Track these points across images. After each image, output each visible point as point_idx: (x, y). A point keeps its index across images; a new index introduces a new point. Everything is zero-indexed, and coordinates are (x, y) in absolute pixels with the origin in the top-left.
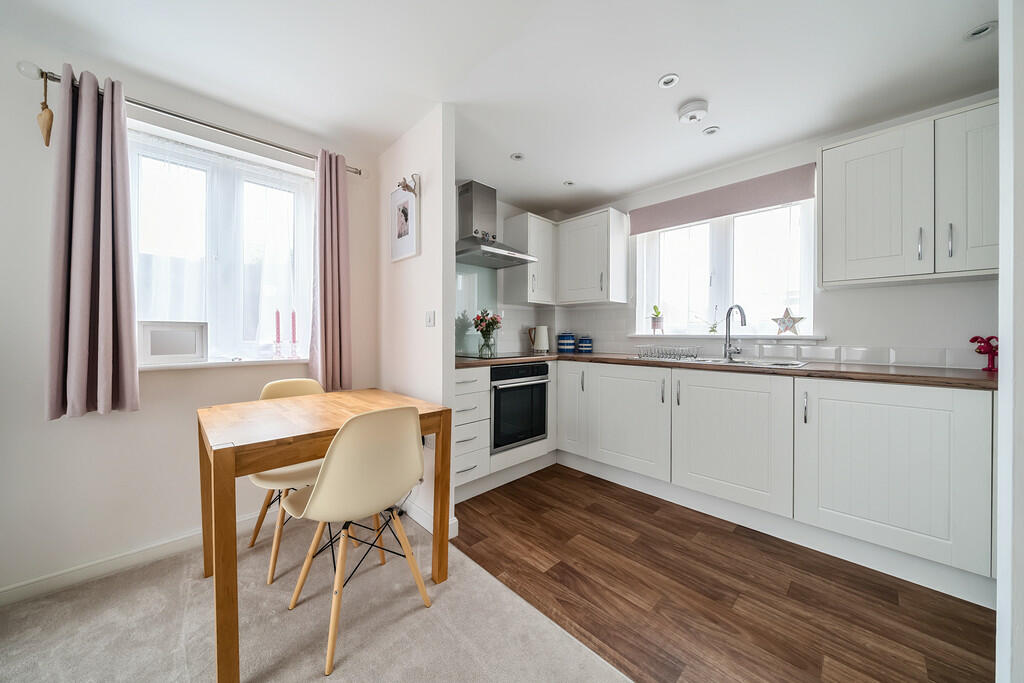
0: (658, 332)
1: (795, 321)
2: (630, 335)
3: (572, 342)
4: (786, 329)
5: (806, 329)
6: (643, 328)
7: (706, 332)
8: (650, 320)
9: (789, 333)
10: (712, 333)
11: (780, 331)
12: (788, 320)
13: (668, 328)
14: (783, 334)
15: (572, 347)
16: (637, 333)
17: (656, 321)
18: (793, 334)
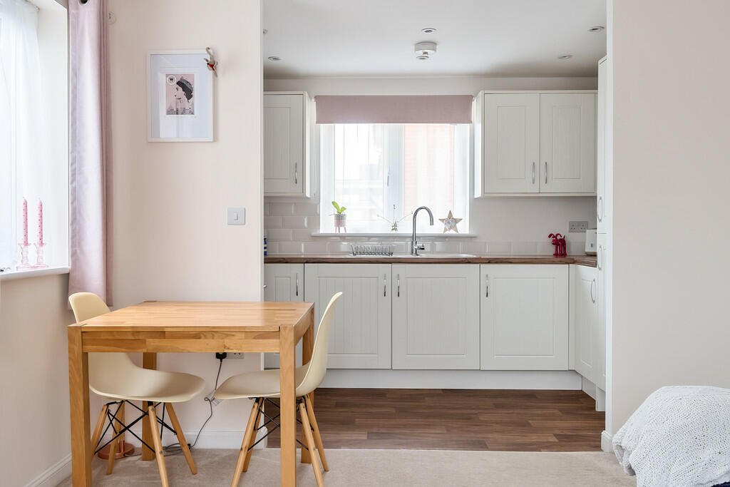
0: (342, 231)
1: (457, 221)
2: (314, 234)
4: (450, 228)
5: (464, 228)
6: (327, 226)
7: (388, 230)
8: (333, 217)
9: (452, 232)
10: (394, 232)
11: (445, 230)
12: (451, 221)
13: (350, 227)
14: (448, 232)
16: (321, 233)
17: (340, 219)
18: (455, 233)
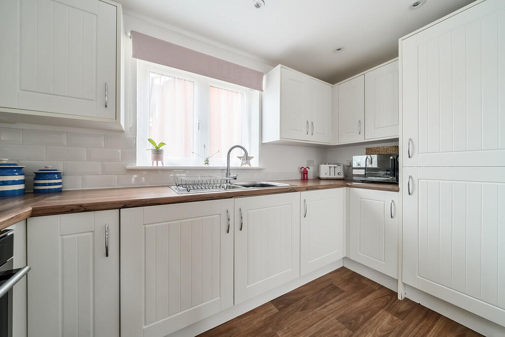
0: (160, 164)
1: (250, 158)
2: (129, 167)
3: (22, 178)
4: (246, 163)
5: (255, 163)
7: (202, 164)
10: (207, 165)
11: (242, 164)
14: (244, 166)
15: (21, 187)
16: (137, 165)
17: (157, 153)
18: (249, 166)
